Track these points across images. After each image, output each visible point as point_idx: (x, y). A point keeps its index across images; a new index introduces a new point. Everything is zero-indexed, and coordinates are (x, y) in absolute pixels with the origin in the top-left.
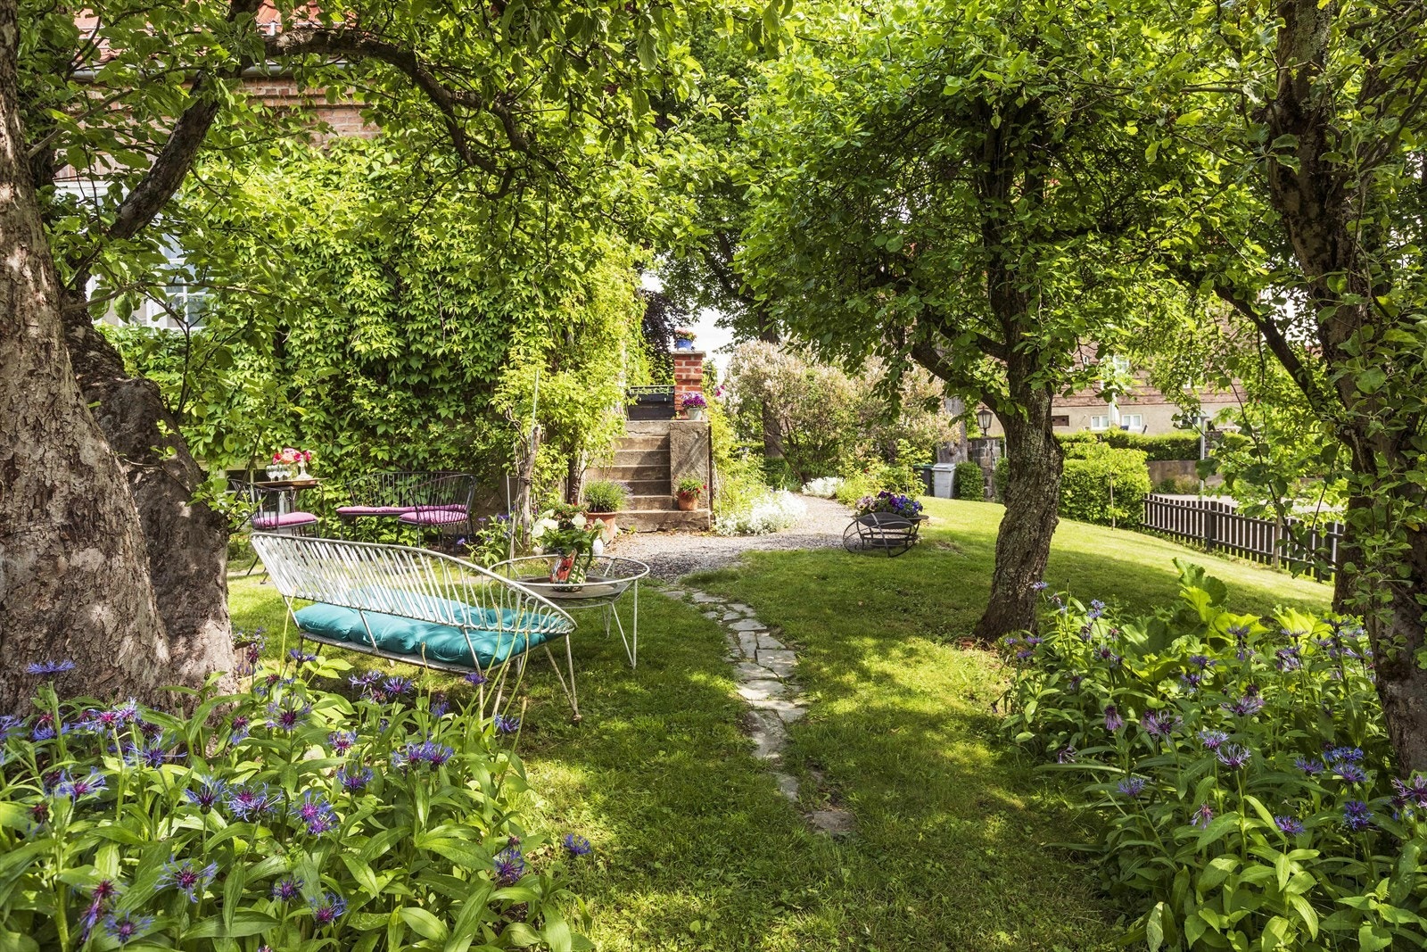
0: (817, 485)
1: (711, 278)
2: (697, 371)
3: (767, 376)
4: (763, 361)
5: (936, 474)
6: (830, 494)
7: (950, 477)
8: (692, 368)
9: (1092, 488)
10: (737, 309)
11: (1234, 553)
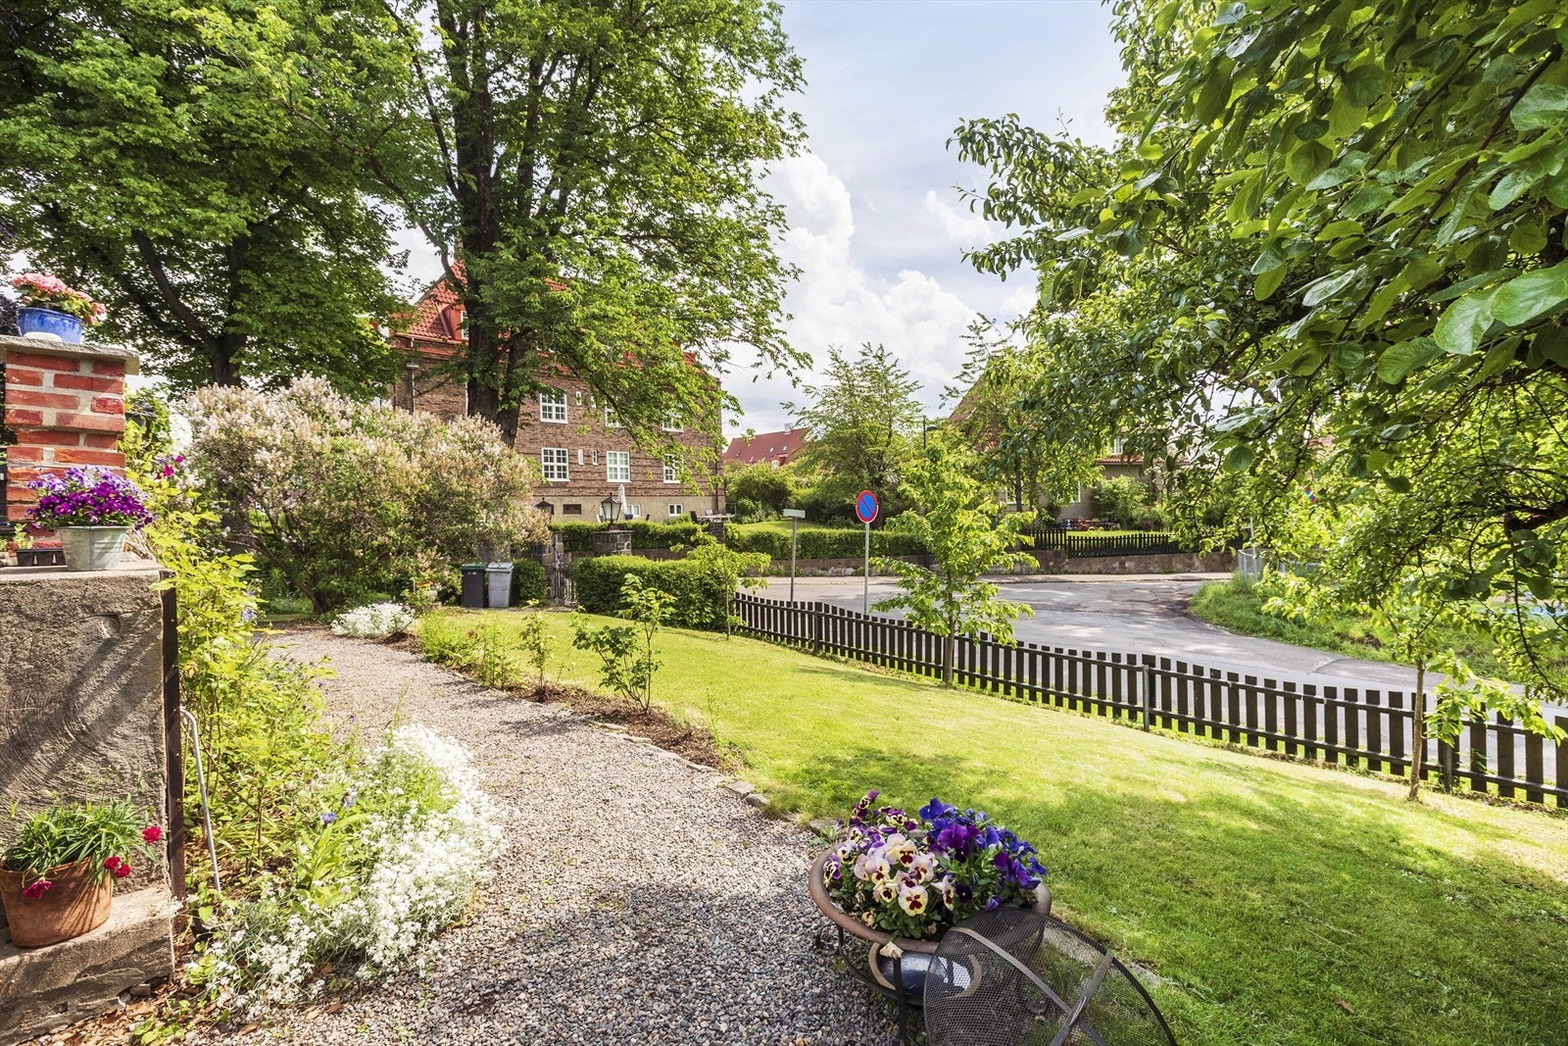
0: (359, 617)
1: (121, 302)
2: (102, 405)
3: (261, 444)
4: (248, 418)
5: (492, 576)
6: (384, 629)
7: (508, 578)
8: (85, 397)
9: (691, 590)
10: (172, 352)
11: (843, 654)
